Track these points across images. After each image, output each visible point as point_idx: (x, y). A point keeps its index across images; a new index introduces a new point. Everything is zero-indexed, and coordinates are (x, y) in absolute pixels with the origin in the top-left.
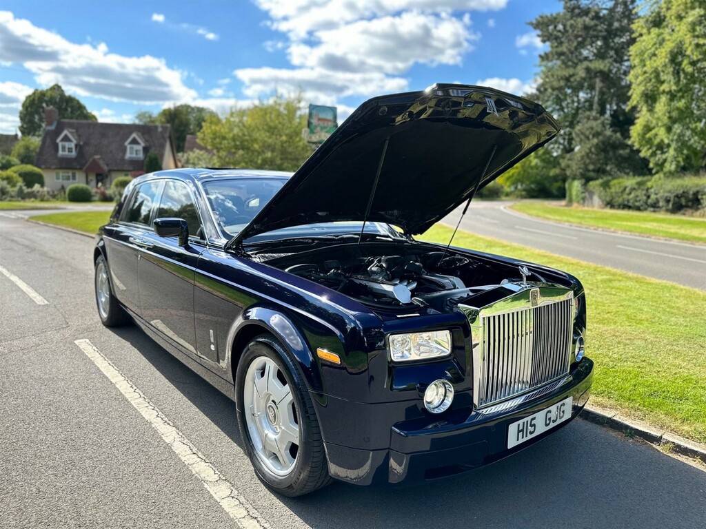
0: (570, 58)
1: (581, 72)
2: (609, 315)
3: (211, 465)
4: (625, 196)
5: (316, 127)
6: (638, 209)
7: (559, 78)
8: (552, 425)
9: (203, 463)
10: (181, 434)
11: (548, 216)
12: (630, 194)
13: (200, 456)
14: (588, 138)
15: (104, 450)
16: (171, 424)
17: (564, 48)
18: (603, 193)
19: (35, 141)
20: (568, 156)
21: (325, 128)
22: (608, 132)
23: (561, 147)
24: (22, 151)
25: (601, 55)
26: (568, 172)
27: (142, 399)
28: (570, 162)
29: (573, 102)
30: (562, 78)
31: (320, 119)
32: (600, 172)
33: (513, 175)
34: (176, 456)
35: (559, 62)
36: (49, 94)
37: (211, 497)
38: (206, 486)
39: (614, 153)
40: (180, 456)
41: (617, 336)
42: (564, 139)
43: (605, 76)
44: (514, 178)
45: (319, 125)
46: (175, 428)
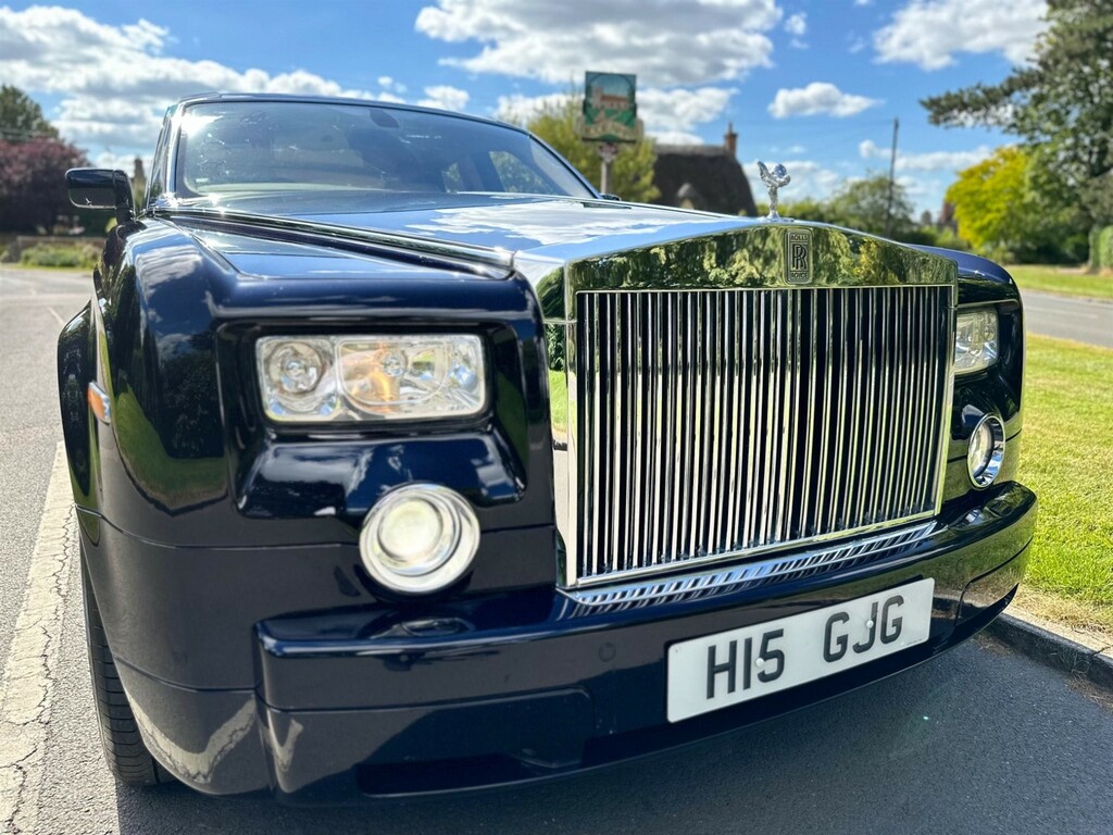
3: (50, 685)
5: (598, 111)
7: (1085, 35)
8: (851, 660)
9: (40, 678)
10: (61, 612)
11: (1047, 286)
13: (50, 662)
16: (63, 592)
20: (1095, 182)
21: (615, 112)
23: (1084, 168)
26: (1095, 213)
27: (62, 540)
28: (1099, 193)
30: (1090, 35)
31: (604, 98)
33: (990, 223)
40: (10, 658)
42: (1091, 153)
44: (991, 229)
45: (603, 107)
46: (61, 600)
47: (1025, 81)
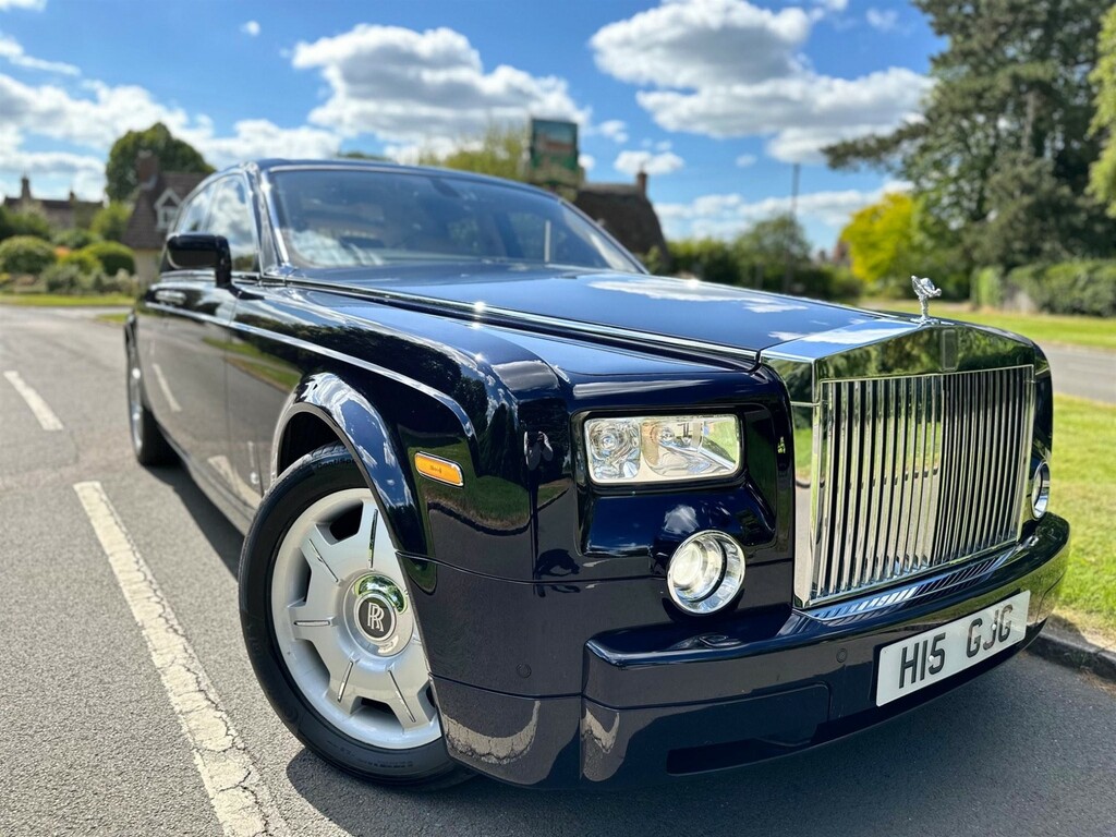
0: (982, 60)
1: (1003, 82)
2: (1068, 465)
3: (225, 716)
4: (1076, 294)
5: (542, 155)
6: (1098, 314)
7: (965, 93)
8: (982, 656)
9: (211, 710)
10: (190, 651)
12: (1084, 289)
13: (211, 696)
14: (1012, 196)
15: (27, 676)
16: (181, 632)
17: (974, 44)
18: (1036, 289)
19: (127, 208)
20: (977, 226)
21: (559, 157)
22: (1048, 184)
23: (965, 213)
24: (107, 224)
25: (1040, 55)
26: (976, 255)
27: (146, 583)
28: (979, 237)
29: (987, 136)
30: (970, 94)
31: (548, 144)
32: (1033, 253)
33: (882, 262)
34: (163, 691)
35: (965, 69)
36: (149, 136)
37: (200, 786)
38: (198, 760)
39: (1058, 221)
40: (170, 695)
41: (1090, 499)
42: (971, 200)
43: (1044, 88)
44: (883, 267)
45: (548, 152)
46: (183, 639)
47: (913, 132)
